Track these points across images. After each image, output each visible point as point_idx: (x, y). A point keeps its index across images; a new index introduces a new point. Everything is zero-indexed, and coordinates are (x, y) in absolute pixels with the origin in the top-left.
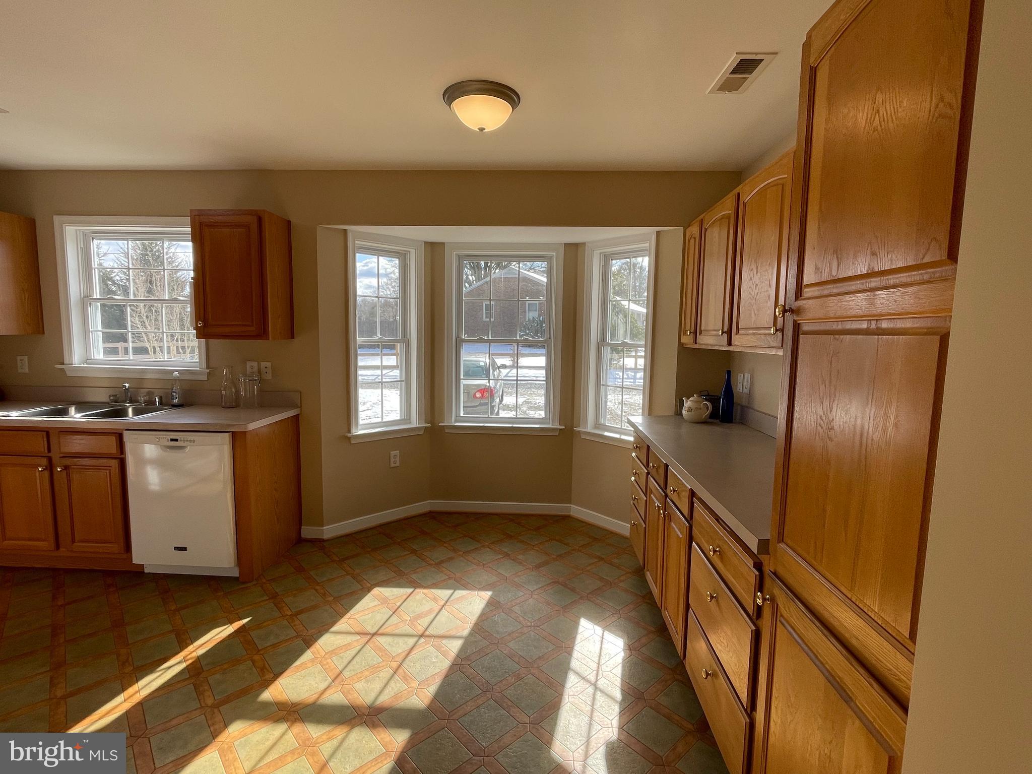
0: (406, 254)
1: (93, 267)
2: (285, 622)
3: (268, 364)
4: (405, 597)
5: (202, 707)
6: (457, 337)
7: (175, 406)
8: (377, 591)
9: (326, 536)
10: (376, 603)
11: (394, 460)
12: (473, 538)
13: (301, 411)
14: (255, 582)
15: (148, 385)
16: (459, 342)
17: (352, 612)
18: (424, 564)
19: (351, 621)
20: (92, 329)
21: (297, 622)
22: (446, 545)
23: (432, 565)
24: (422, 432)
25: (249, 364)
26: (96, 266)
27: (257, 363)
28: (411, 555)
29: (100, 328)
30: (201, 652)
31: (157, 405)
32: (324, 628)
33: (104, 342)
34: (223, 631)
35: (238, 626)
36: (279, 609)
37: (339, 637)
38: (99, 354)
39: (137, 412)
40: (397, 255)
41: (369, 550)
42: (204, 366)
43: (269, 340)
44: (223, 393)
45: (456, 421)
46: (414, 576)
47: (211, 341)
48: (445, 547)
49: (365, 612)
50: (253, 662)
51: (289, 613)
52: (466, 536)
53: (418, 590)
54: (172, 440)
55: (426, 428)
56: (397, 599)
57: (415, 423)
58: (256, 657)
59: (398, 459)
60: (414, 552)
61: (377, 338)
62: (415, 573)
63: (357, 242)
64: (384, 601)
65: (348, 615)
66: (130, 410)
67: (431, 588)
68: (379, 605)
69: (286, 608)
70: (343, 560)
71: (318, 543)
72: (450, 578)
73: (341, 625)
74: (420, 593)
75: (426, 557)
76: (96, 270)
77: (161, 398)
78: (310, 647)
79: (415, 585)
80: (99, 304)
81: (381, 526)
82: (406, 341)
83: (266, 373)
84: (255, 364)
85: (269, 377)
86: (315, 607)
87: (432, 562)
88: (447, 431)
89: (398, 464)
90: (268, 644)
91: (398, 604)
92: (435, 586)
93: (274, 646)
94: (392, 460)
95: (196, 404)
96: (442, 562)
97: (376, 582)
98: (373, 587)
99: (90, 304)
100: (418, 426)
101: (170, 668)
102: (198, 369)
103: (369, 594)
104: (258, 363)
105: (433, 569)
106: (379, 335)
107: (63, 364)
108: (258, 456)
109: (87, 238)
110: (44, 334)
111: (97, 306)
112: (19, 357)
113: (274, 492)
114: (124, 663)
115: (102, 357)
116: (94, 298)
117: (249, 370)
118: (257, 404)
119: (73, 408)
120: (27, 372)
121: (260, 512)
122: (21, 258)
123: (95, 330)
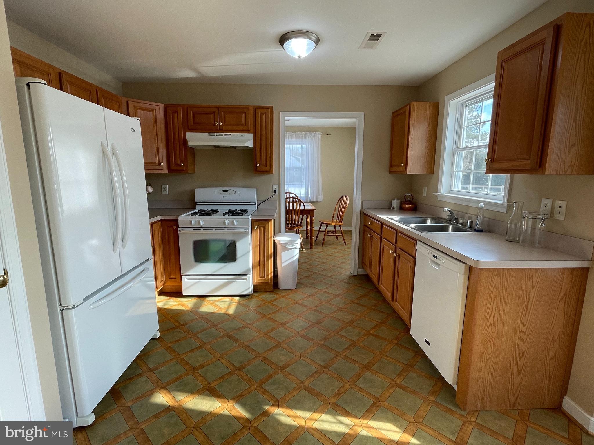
1: (463, 126)
3: (563, 204)
7: (477, 231)
13: (593, 265)
14: (464, 413)
15: (471, 211)
20: (456, 169)
25: (544, 201)
26: (466, 126)
27: (551, 200)
31: (468, 227)
39: (455, 229)
42: (506, 200)
43: (545, 175)
44: (509, 225)
54: (434, 256)
66: (451, 227)
76: (465, 128)
83: (559, 213)
84: (549, 202)
85: (560, 217)
95: (493, 232)
99: (457, 152)
102: (502, 202)
104: (553, 201)
107: (437, 192)
108: (495, 297)
109: (462, 106)
110: (434, 173)
111: (462, 154)
112: (424, 187)
113: (519, 342)
114: (338, 394)
115: (460, 189)
116: (461, 147)
117: (542, 207)
118: (538, 243)
119: (429, 220)
120: (426, 196)
121: (490, 352)
122: (427, 128)
123: (459, 170)
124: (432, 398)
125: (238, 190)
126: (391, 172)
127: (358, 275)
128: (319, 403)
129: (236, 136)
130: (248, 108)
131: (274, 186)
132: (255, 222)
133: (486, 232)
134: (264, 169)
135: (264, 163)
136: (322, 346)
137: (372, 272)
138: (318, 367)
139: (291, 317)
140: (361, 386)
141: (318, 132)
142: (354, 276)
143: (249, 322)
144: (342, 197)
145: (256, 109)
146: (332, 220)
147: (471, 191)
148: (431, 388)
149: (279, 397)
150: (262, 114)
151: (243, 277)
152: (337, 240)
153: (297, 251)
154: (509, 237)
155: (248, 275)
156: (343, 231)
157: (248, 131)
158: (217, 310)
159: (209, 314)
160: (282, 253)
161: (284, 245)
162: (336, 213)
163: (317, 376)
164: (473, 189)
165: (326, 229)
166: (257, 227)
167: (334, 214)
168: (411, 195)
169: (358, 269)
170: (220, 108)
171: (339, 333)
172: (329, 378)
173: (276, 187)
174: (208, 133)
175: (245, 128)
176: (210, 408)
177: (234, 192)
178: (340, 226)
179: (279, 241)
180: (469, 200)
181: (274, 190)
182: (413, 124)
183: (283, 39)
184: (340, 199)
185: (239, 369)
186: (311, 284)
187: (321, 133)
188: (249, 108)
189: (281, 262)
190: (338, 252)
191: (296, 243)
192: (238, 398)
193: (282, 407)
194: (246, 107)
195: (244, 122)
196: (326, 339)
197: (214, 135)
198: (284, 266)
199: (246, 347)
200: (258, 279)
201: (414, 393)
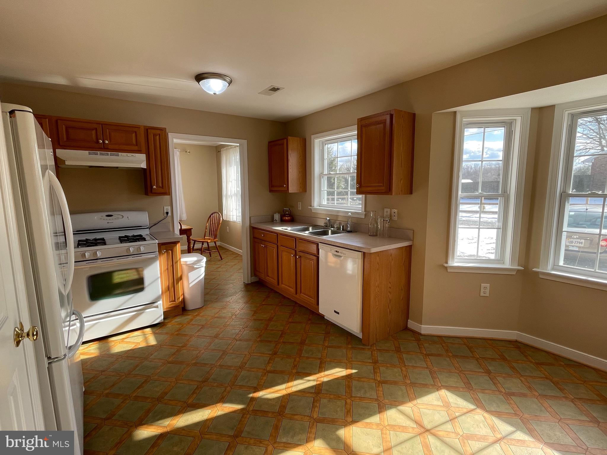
0: (512, 122)
1: (325, 158)
2: (374, 385)
3: (396, 211)
4: (465, 410)
5: (310, 417)
6: (563, 192)
7: (349, 232)
8: (444, 392)
9: (423, 332)
10: (440, 403)
11: (484, 290)
12: (556, 384)
13: (413, 243)
14: (369, 347)
15: (340, 219)
16: (564, 197)
17: (419, 401)
18: (493, 387)
19: (415, 409)
21: (381, 389)
22: (523, 379)
23: (501, 392)
24: (514, 273)
25: (385, 210)
26: (326, 158)
28: (483, 374)
29: (326, 189)
30: (326, 379)
31: (341, 230)
32: (395, 403)
33: (327, 196)
34: (339, 372)
35: (349, 373)
36: (375, 373)
37: (401, 417)
38: (325, 202)
39: (333, 233)
40: (503, 125)
41: (450, 354)
42: (363, 210)
43: (392, 195)
44: (370, 226)
45: (553, 269)
46: (480, 395)
47: (368, 195)
48: (521, 380)
49: (427, 406)
50: (346, 403)
51: (379, 379)
52: (547, 378)
53: (479, 410)
54: (336, 251)
55: (518, 271)
56: (457, 409)
57: (507, 264)
58: (349, 401)
59: (488, 291)
60: (488, 372)
61: (478, 193)
62: (483, 393)
63: (464, 120)
64: (447, 405)
65: (415, 402)
66: (330, 231)
67: (492, 414)
68: (441, 406)
69: (378, 374)
70: (429, 355)
71: (416, 335)
72: (516, 414)
73: (407, 408)
74: (480, 415)
75: (497, 382)
76: (326, 160)
77: (343, 226)
78: (380, 413)
79: (479, 404)
80: (326, 177)
81: (466, 338)
82: (506, 196)
83: (394, 216)
84: (389, 210)
85: (395, 218)
86: (395, 383)
87: (503, 391)
88: (541, 276)
89: (487, 295)
90: (358, 395)
91: (457, 414)
92: (498, 414)
93: (361, 398)
94: (482, 290)
95: (358, 232)
96: (513, 394)
97: (446, 385)
98: (442, 387)
99: (323, 177)
100: (510, 267)
101: (309, 381)
102: (361, 212)
103: (437, 393)
104: (390, 209)
105: (501, 397)
106: (480, 191)
107: (311, 206)
108: (378, 269)
109: (323, 144)
110: (306, 192)
111: (325, 178)
112: (298, 202)
113: (389, 294)
114: (295, 366)
115: (326, 204)
116: (325, 174)
117: (385, 213)
118: (387, 235)
119: (311, 228)
120: (301, 209)
121: (377, 305)
122: (300, 157)
123: (324, 190)
124: (350, 346)
125: (126, 214)
126: (271, 191)
127: (252, 283)
128: (286, 377)
129: (125, 156)
130: (138, 127)
131: (165, 208)
132: (161, 246)
133: (353, 232)
134: (161, 190)
135: (161, 185)
136: (261, 341)
137: (268, 276)
138: (268, 355)
139: (218, 329)
140: (307, 355)
141: (176, 149)
142: (248, 284)
143: (180, 345)
144: (212, 214)
145: (147, 129)
146: (204, 237)
147: (336, 204)
148: (346, 341)
149: (255, 385)
150: (155, 135)
151: (153, 306)
152: (211, 256)
153: (203, 270)
154: (370, 234)
155: (159, 302)
156: (218, 246)
157: (139, 151)
158: (134, 346)
159: (127, 352)
160: (190, 274)
161: (191, 265)
162: (208, 231)
163: (272, 362)
164: (337, 203)
165: (202, 246)
166: (165, 251)
167: (206, 232)
168: (289, 209)
169: (251, 277)
170: (104, 125)
171: (267, 329)
172: (282, 359)
173: (168, 208)
174: (87, 152)
175: (136, 148)
176: (202, 417)
177: (122, 217)
178: (215, 242)
179: (186, 262)
180: (338, 211)
181: (165, 211)
182: (290, 154)
183: (199, 78)
184: (211, 216)
185: (203, 382)
186: (216, 299)
187: (179, 150)
188: (140, 128)
189: (189, 282)
190: (219, 267)
191: (202, 262)
192: (223, 400)
193: (263, 390)
194: (137, 126)
195: (134, 142)
196: (260, 336)
197: (97, 154)
198: (191, 287)
199: (196, 364)
200: (168, 305)
201: (339, 347)
